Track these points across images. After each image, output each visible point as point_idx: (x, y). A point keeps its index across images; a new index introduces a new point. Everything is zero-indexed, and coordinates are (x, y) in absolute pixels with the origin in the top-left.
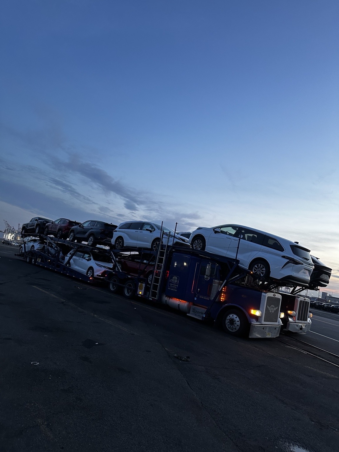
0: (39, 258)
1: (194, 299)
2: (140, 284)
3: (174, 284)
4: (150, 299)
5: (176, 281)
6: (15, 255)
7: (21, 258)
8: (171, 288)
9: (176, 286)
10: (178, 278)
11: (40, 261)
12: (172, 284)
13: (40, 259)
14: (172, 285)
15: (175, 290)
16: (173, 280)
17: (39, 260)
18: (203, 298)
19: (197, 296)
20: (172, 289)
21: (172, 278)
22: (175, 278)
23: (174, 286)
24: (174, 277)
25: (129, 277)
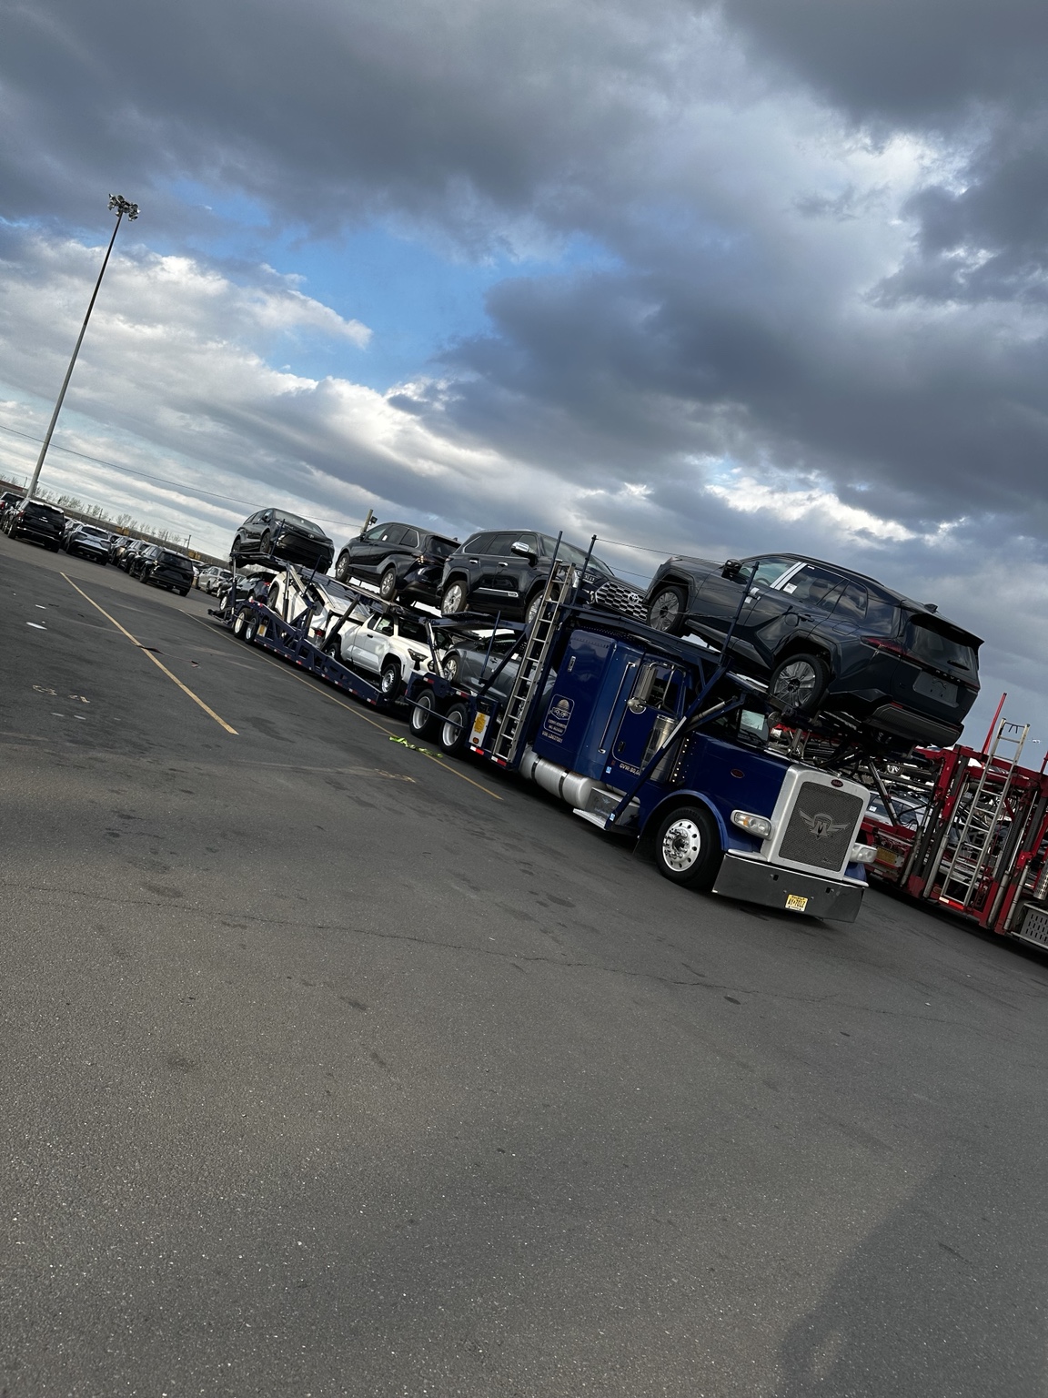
0: (263, 624)
1: (605, 769)
2: (479, 714)
3: (561, 722)
4: (493, 758)
5: (564, 714)
6: (210, 612)
7: (222, 622)
8: (549, 732)
9: (561, 728)
10: (570, 703)
11: (264, 635)
12: (553, 722)
13: (266, 629)
14: (554, 725)
15: (559, 740)
16: (557, 710)
17: (262, 631)
18: (627, 768)
19: (613, 764)
20: (552, 737)
21: (555, 704)
22: (564, 703)
23: (559, 727)
24: (562, 702)
25: (459, 693)
